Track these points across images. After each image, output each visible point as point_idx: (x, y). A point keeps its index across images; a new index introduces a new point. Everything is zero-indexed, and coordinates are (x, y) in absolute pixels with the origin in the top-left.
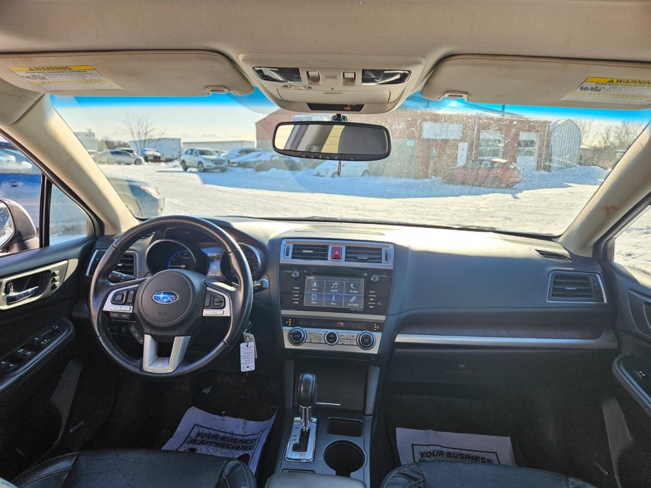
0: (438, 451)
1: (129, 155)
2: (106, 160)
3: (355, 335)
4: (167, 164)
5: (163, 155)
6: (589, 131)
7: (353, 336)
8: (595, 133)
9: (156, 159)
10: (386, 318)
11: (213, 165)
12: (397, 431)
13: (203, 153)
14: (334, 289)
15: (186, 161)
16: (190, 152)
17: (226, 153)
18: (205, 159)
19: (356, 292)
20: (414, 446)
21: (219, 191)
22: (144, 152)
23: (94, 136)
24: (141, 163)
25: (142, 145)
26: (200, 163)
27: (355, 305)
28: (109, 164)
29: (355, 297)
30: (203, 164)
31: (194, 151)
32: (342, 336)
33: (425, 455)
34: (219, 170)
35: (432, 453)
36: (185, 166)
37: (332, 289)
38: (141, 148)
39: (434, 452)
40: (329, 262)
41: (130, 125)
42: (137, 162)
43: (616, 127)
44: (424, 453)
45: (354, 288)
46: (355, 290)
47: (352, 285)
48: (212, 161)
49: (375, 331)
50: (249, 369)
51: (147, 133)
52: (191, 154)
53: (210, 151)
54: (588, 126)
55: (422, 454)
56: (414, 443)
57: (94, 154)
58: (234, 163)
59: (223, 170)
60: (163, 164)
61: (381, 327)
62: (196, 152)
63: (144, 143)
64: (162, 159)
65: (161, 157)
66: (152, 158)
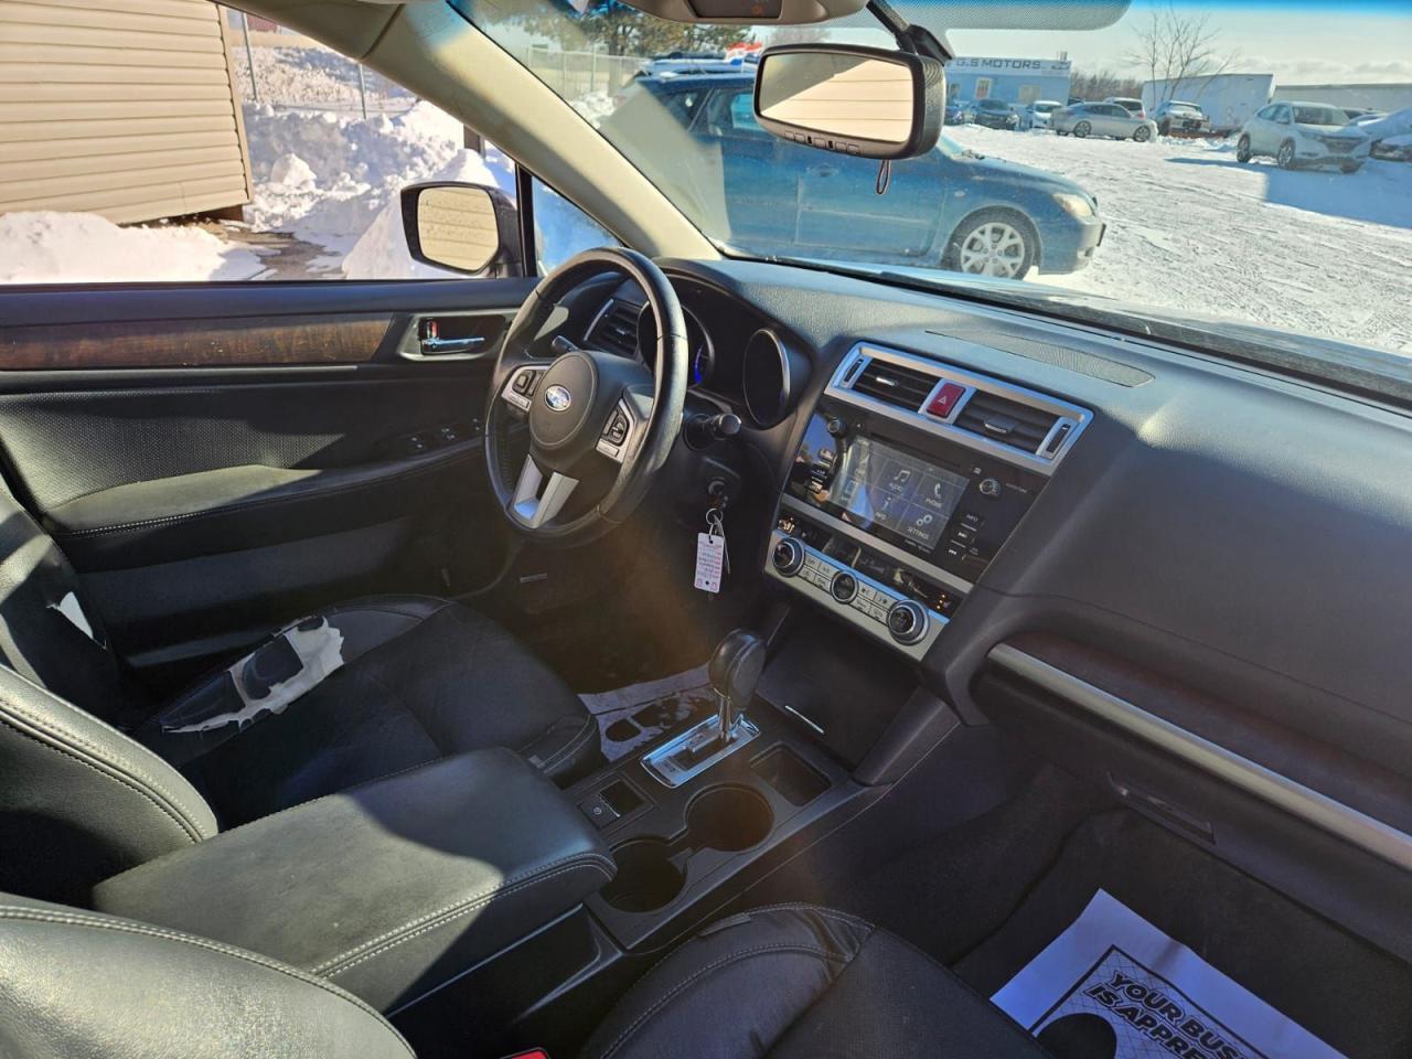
0: (1165, 1001)
1: (1128, 116)
2: (1072, 127)
3: (891, 602)
4: (1212, 144)
5: (1208, 118)
7: (885, 602)
9: (1191, 129)
10: (973, 592)
11: (1322, 150)
12: (1097, 895)
13: (1308, 116)
14: (899, 482)
15: (1252, 137)
17: (1382, 116)
18: (1304, 134)
19: (939, 505)
20: (1114, 952)
21: (1294, 222)
22: (1165, 110)
23: (1069, 67)
24: (1148, 138)
25: (1169, 90)
26: (1289, 142)
27: (921, 534)
28: (1076, 136)
29: (931, 518)
30: (1293, 148)
32: (864, 590)
33: (1126, 986)
34: (1336, 168)
35: (1148, 994)
36: (1247, 149)
37: (895, 482)
38: (1162, 99)
39: (1154, 995)
40: (919, 419)
41: (1154, 44)
42: (1141, 135)
44: (1128, 982)
45: (939, 496)
46: (937, 500)
47: (938, 486)
48: (1324, 139)
49: (937, 611)
50: (705, 587)
51: (1187, 63)
53: (1328, 111)
55: (1119, 981)
56: (1117, 945)
57: (1054, 110)
58: (1392, 148)
59: (1349, 169)
60: (1201, 142)
61: (952, 604)
62: (1287, 115)
63: (1174, 88)
64: (1202, 129)
65: (1203, 124)
66: (1180, 126)
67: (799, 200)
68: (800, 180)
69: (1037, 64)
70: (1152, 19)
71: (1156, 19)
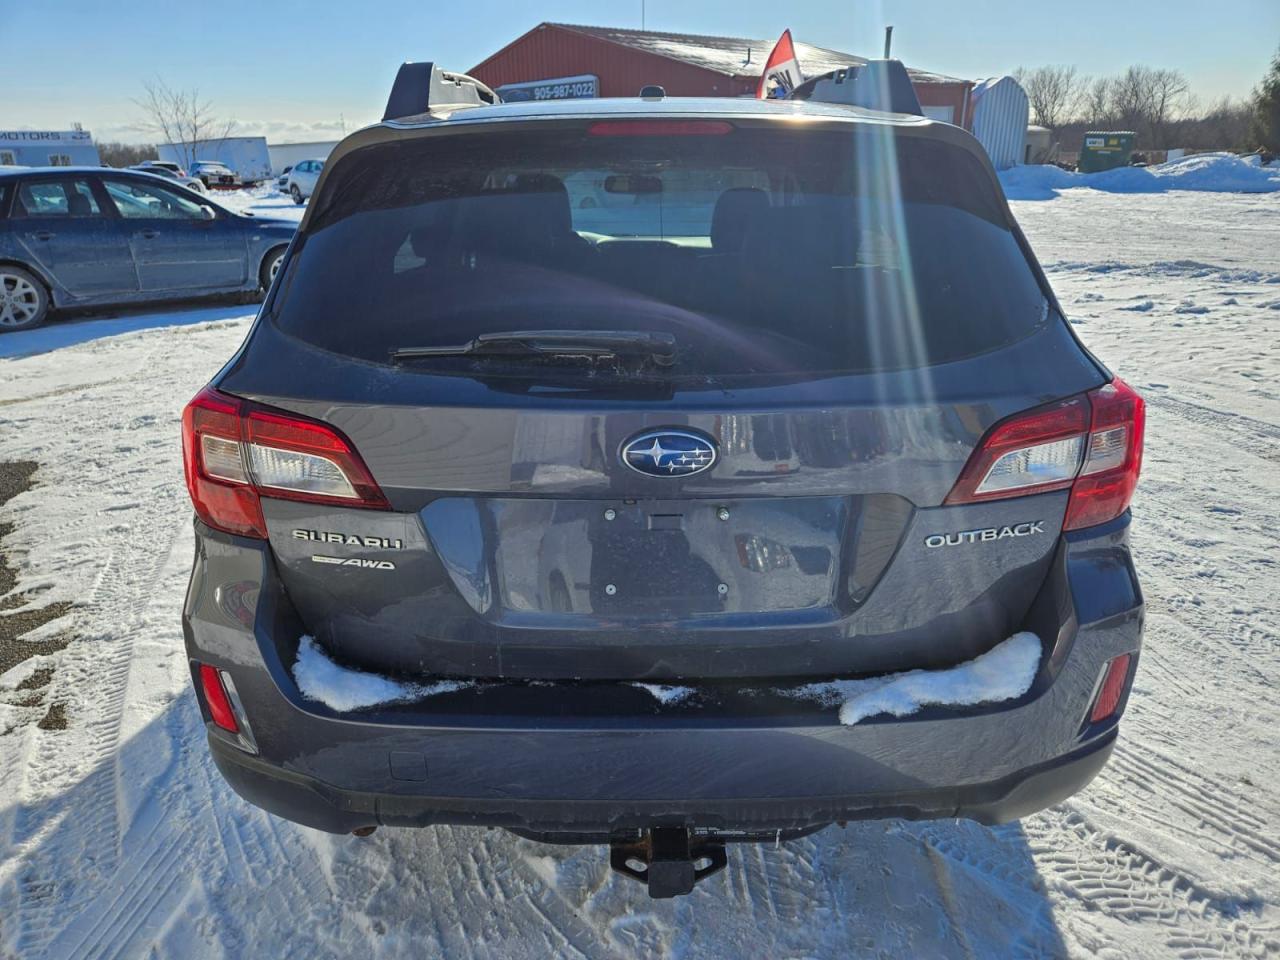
1: (170, 175)
4: (250, 194)
5: (237, 173)
6: (1066, 92)
8: (1076, 95)
9: (226, 183)
16: (305, 166)
22: (199, 169)
23: (89, 137)
25: (190, 153)
31: (314, 165)
38: (190, 160)
41: (159, 114)
43: (1116, 82)
51: (196, 128)
52: (309, 170)
54: (1065, 81)
60: (241, 192)
62: (317, 167)
63: (193, 150)
64: (236, 182)
65: (235, 178)
66: (217, 182)
67: (134, 258)
68: (131, 244)
69: (56, 135)
70: (149, 93)
71: (152, 93)
